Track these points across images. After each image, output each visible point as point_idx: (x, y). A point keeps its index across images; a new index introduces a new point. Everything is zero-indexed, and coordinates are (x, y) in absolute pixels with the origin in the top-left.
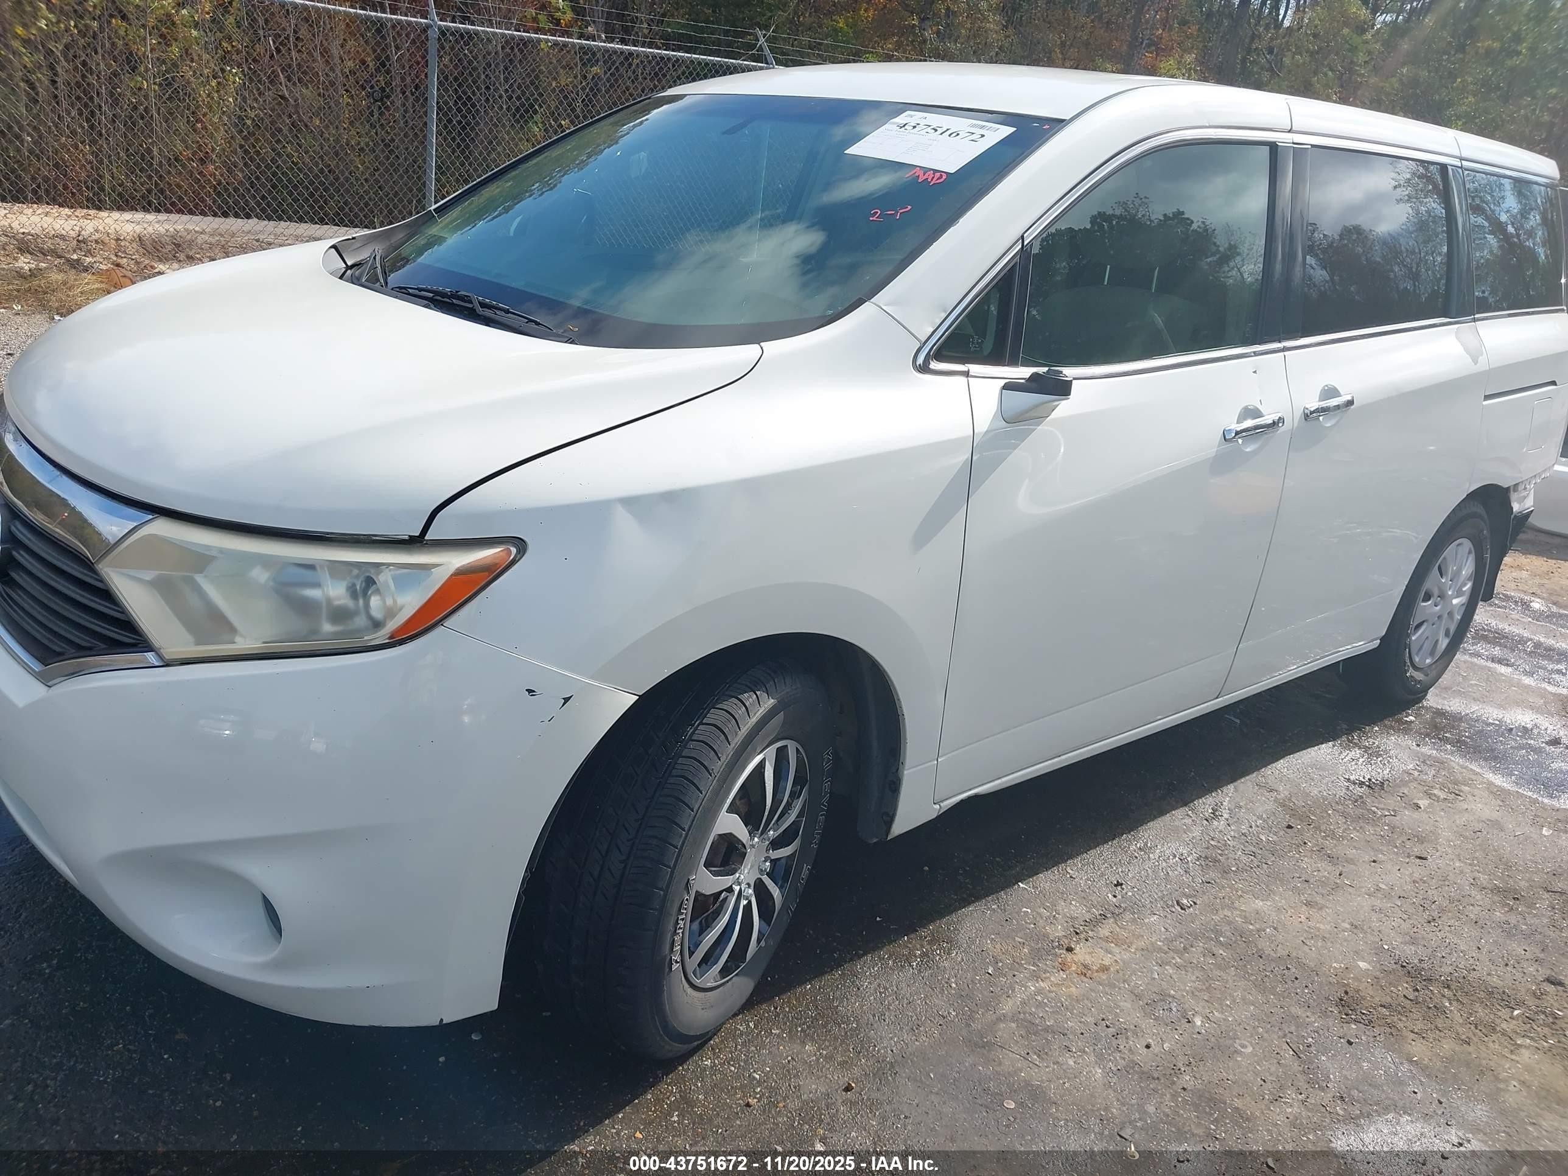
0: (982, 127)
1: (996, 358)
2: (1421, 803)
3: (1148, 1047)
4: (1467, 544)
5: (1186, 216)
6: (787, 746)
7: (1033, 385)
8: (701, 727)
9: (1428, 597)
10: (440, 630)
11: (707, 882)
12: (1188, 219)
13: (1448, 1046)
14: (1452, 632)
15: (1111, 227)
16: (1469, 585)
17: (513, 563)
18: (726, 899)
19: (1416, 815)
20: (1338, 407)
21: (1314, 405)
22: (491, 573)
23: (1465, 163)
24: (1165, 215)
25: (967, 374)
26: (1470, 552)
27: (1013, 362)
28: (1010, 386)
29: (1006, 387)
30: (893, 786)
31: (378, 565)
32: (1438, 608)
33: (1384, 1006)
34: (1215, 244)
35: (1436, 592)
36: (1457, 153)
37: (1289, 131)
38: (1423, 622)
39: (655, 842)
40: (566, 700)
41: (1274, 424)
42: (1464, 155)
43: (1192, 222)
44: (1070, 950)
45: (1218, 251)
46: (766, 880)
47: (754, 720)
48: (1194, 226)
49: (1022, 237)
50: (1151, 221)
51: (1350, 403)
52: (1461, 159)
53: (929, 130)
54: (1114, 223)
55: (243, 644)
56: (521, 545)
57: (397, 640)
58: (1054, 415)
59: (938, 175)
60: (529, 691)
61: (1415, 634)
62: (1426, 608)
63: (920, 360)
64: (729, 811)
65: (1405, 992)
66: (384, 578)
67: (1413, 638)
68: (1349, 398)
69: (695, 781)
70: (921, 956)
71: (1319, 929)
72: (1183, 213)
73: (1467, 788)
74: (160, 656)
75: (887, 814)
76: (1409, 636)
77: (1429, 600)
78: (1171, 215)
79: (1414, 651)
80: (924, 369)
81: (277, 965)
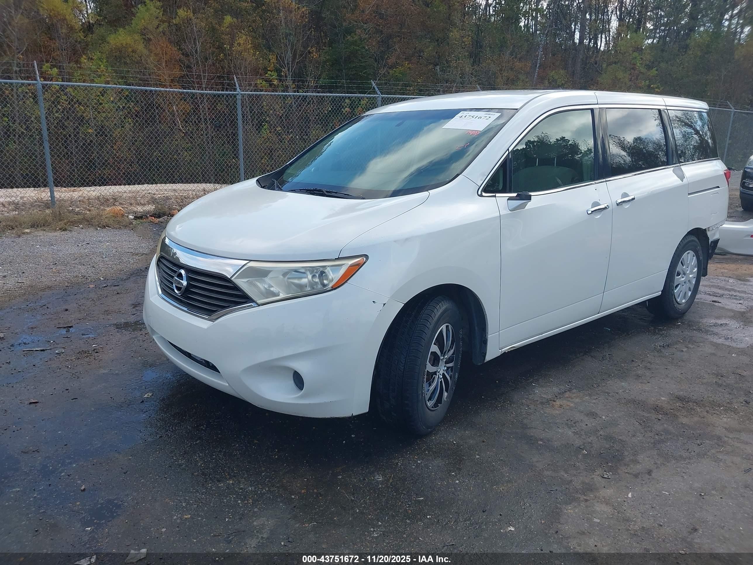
0: (489, 114)
1: (504, 191)
2: (684, 350)
3: (587, 425)
4: (691, 253)
5: (566, 139)
6: (448, 326)
7: (518, 198)
8: (424, 315)
9: (679, 274)
10: (346, 284)
11: (430, 368)
12: (567, 140)
13: (696, 419)
14: (692, 289)
15: (534, 146)
16: (696, 269)
17: (365, 263)
18: (435, 377)
19: (682, 353)
20: (629, 201)
21: (620, 201)
22: (359, 266)
23: (668, 108)
24: (557, 139)
25: (495, 196)
26: (694, 256)
27: (510, 192)
28: (510, 199)
29: (508, 200)
30: (484, 342)
31: (324, 267)
32: (684, 279)
33: (671, 409)
34: (580, 149)
35: (682, 273)
36: (665, 104)
37: (597, 104)
38: (678, 285)
39: (414, 351)
40: (384, 304)
41: (605, 208)
42: (667, 105)
43: (569, 141)
44: (554, 401)
45: (581, 152)
46: (445, 373)
47: (439, 313)
48: (570, 143)
49: (508, 149)
50: (550, 142)
51: (633, 199)
52: (666, 106)
53: (470, 117)
54: (535, 144)
55: (282, 296)
56: (366, 256)
57: (334, 288)
58: (527, 208)
59: (477, 132)
60: (374, 302)
61: (675, 290)
62: (679, 279)
63: (479, 193)
64: (435, 344)
65: (679, 405)
66: (328, 270)
67: (675, 291)
68: (633, 197)
69: (425, 331)
70: (501, 406)
71: (646, 389)
72: (564, 138)
73: (702, 344)
74: (257, 304)
75: (483, 353)
76: (673, 290)
77: (679, 275)
78: (559, 139)
79: (676, 297)
80: (481, 196)
81: (301, 397)
